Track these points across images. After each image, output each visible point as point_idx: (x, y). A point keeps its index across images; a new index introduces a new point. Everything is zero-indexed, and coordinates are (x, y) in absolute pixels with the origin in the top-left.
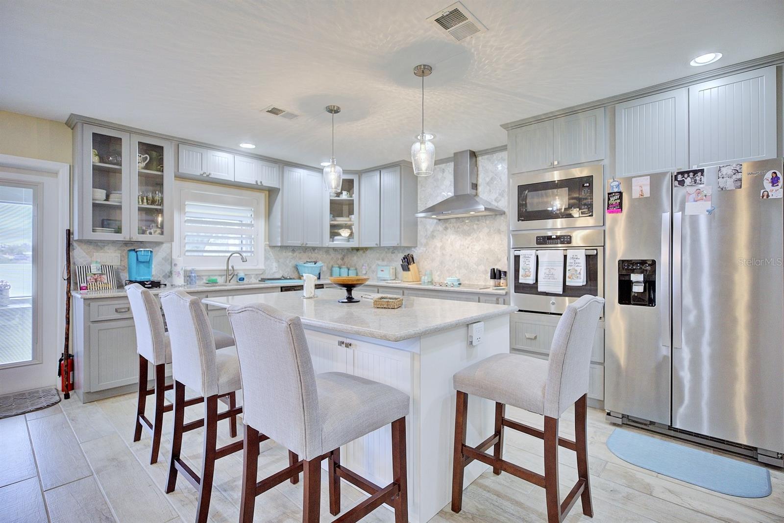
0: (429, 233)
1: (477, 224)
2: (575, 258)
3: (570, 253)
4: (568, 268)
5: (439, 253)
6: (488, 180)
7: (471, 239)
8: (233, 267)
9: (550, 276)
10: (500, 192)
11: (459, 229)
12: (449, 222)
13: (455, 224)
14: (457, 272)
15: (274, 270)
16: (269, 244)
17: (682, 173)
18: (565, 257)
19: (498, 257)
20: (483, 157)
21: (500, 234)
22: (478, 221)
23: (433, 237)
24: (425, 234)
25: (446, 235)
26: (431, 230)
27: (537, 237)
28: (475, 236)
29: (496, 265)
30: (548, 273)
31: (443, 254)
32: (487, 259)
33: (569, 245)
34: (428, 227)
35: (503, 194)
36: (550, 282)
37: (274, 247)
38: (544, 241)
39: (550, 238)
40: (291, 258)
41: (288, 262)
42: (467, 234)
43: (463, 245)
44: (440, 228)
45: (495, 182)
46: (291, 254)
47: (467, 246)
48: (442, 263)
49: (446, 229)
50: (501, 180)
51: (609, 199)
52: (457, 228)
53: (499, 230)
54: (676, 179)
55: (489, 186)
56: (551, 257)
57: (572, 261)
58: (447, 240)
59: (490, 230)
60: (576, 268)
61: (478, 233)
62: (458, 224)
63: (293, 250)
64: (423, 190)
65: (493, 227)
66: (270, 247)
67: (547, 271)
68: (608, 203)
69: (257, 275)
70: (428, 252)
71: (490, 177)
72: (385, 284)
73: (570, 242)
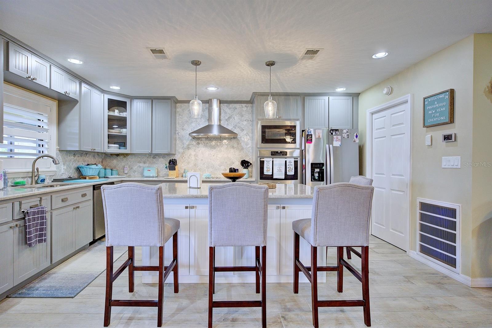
0: (185, 146)
1: (220, 142)
2: (290, 162)
3: (288, 160)
4: (287, 167)
5: (193, 158)
6: (227, 118)
7: (216, 151)
8: (37, 169)
9: (280, 170)
10: (234, 125)
11: (207, 145)
12: (201, 140)
13: (205, 142)
14: (206, 170)
15: (63, 171)
16: (59, 149)
17: (332, 130)
18: (286, 161)
19: (232, 161)
20: (224, 104)
21: (234, 149)
22: (221, 140)
23: (188, 148)
24: (183, 146)
25: (198, 148)
26: (187, 144)
27: (271, 152)
28: (219, 149)
29: (231, 166)
30: (279, 169)
31: (196, 159)
32: (226, 162)
33: (286, 156)
34: (185, 141)
35: (235, 127)
36: (279, 174)
37: (62, 151)
38: (274, 154)
39: (277, 152)
40: (74, 162)
41: (71, 164)
42: (213, 147)
43: (210, 154)
44: (194, 143)
45: (231, 120)
46: (73, 157)
47: (213, 155)
48: (195, 165)
49: (198, 144)
50: (234, 119)
51: (307, 137)
52: (207, 144)
53: (233, 146)
54: (330, 132)
55: (228, 122)
56: (279, 162)
57: (289, 163)
58: (199, 151)
59: (228, 146)
60: (291, 167)
61: (220, 147)
62: (207, 141)
63: (74, 154)
64: (181, 118)
65: (230, 145)
66: (59, 150)
67: (278, 168)
68: (307, 139)
69: (50, 176)
70: (185, 158)
71: (228, 117)
72: (164, 179)
73: (286, 155)
